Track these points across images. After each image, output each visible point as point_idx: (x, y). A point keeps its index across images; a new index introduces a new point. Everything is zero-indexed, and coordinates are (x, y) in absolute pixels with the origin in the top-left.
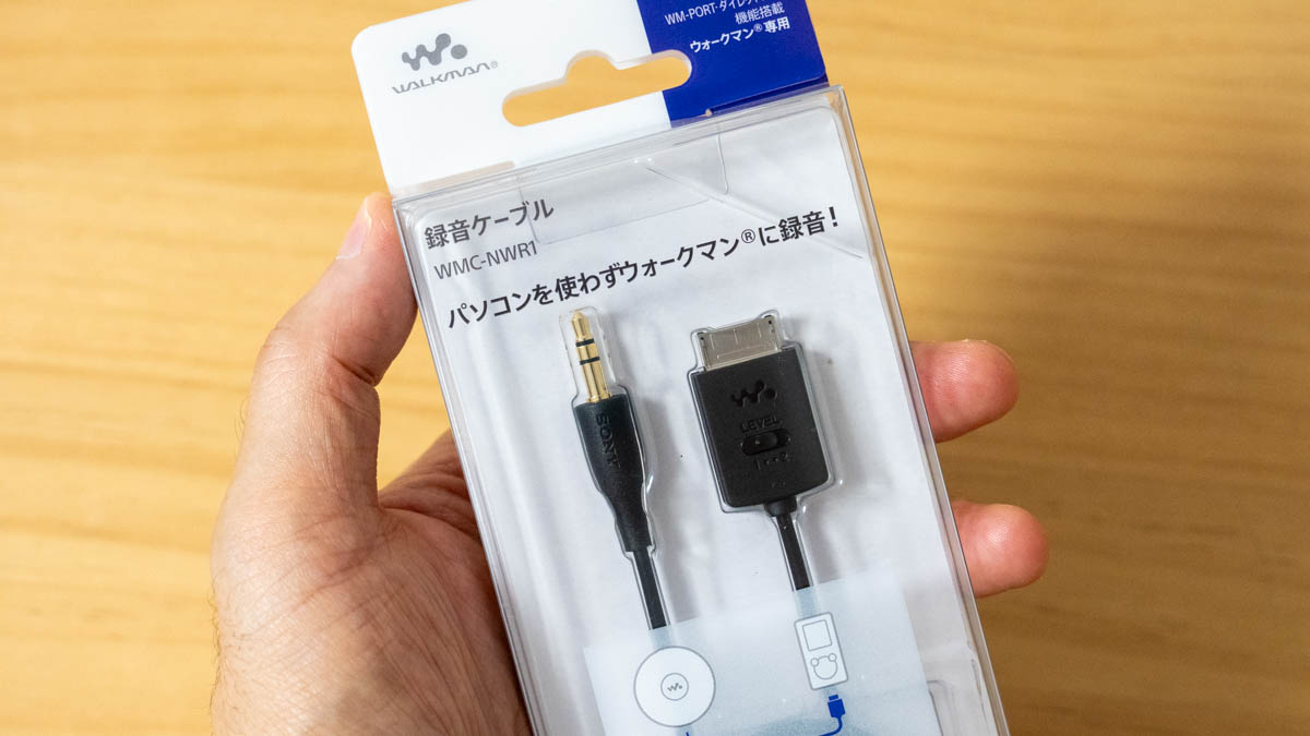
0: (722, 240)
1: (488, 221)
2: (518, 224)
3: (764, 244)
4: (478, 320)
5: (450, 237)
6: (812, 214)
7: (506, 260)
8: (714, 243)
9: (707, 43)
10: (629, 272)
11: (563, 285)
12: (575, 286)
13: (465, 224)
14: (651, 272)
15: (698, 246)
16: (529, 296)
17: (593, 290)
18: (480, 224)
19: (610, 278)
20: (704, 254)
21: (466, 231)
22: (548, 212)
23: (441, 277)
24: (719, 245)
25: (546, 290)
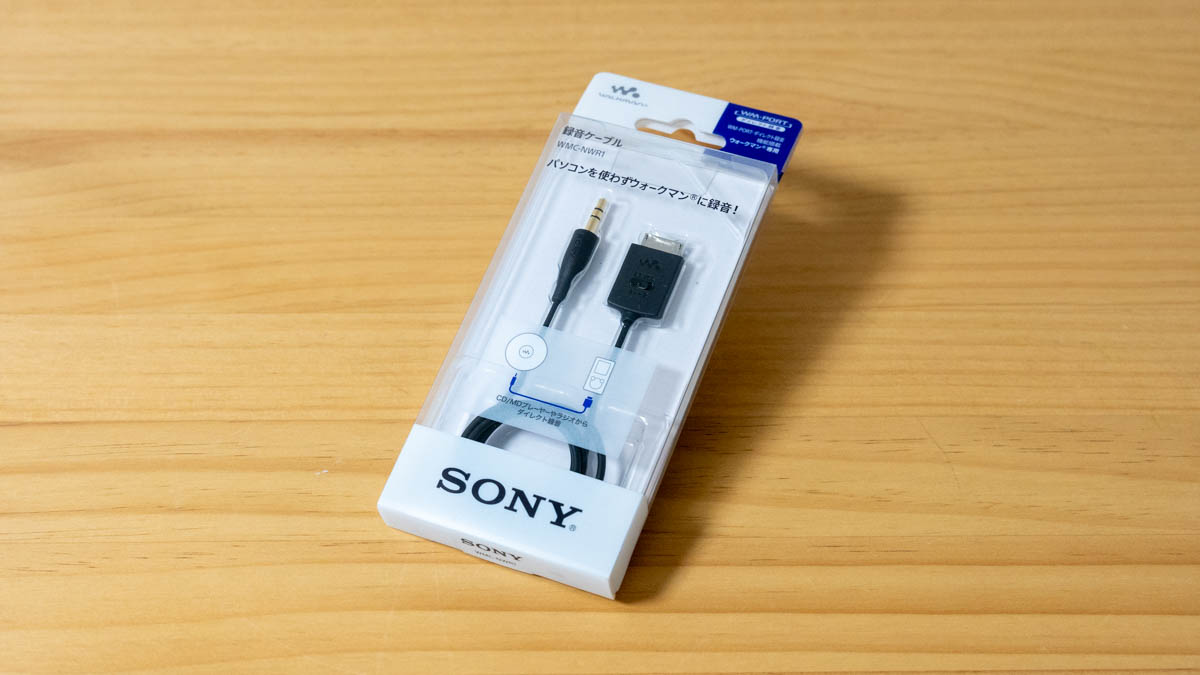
0: (682, 193)
1: (593, 136)
2: (604, 143)
3: (698, 204)
4: (560, 168)
5: (573, 134)
6: (727, 204)
7: (589, 153)
8: (677, 192)
9: (738, 142)
10: (634, 183)
11: (604, 174)
12: (608, 177)
13: (583, 132)
14: (643, 188)
15: (670, 189)
16: (587, 170)
17: (614, 182)
18: (589, 135)
19: (625, 181)
20: (670, 193)
21: (582, 135)
22: (619, 145)
23: (559, 146)
24: (679, 194)
25: (595, 172)
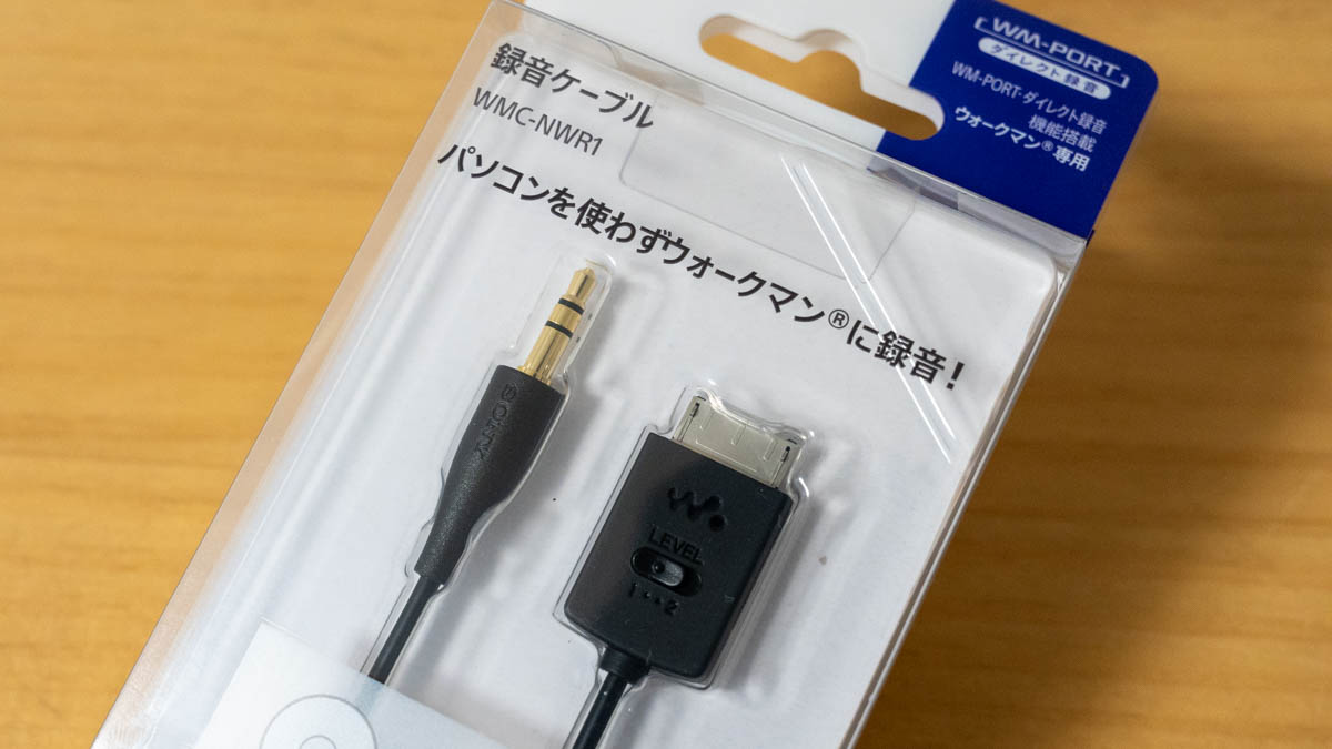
0: (806, 300)
1: (574, 83)
2: (602, 110)
3: (849, 341)
4: (474, 176)
5: (521, 70)
6: (933, 352)
7: (557, 137)
8: (793, 295)
9: (976, 120)
10: (675, 252)
11: (592, 210)
12: (603, 221)
13: (549, 69)
14: (698, 271)
15: (774, 285)
16: (547, 192)
17: (619, 240)
18: (564, 81)
19: (648, 242)
20: (772, 297)
21: (543, 76)
22: (645, 122)
23: (476, 104)
24: (798, 301)
25: (569, 201)
